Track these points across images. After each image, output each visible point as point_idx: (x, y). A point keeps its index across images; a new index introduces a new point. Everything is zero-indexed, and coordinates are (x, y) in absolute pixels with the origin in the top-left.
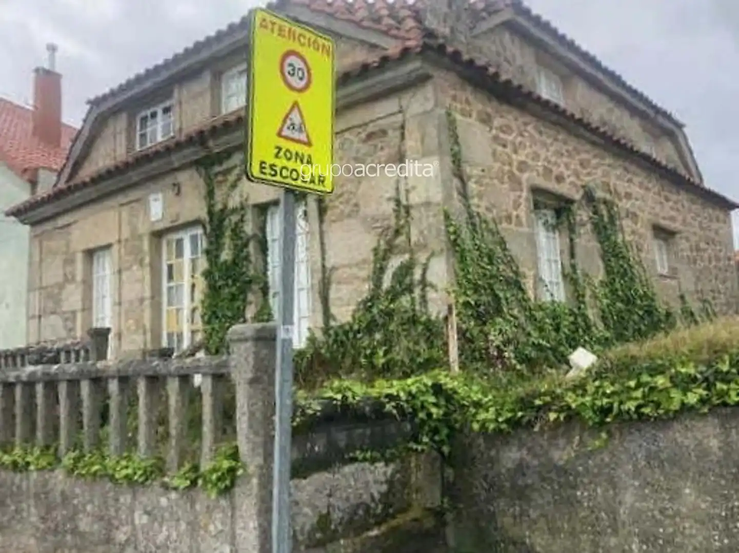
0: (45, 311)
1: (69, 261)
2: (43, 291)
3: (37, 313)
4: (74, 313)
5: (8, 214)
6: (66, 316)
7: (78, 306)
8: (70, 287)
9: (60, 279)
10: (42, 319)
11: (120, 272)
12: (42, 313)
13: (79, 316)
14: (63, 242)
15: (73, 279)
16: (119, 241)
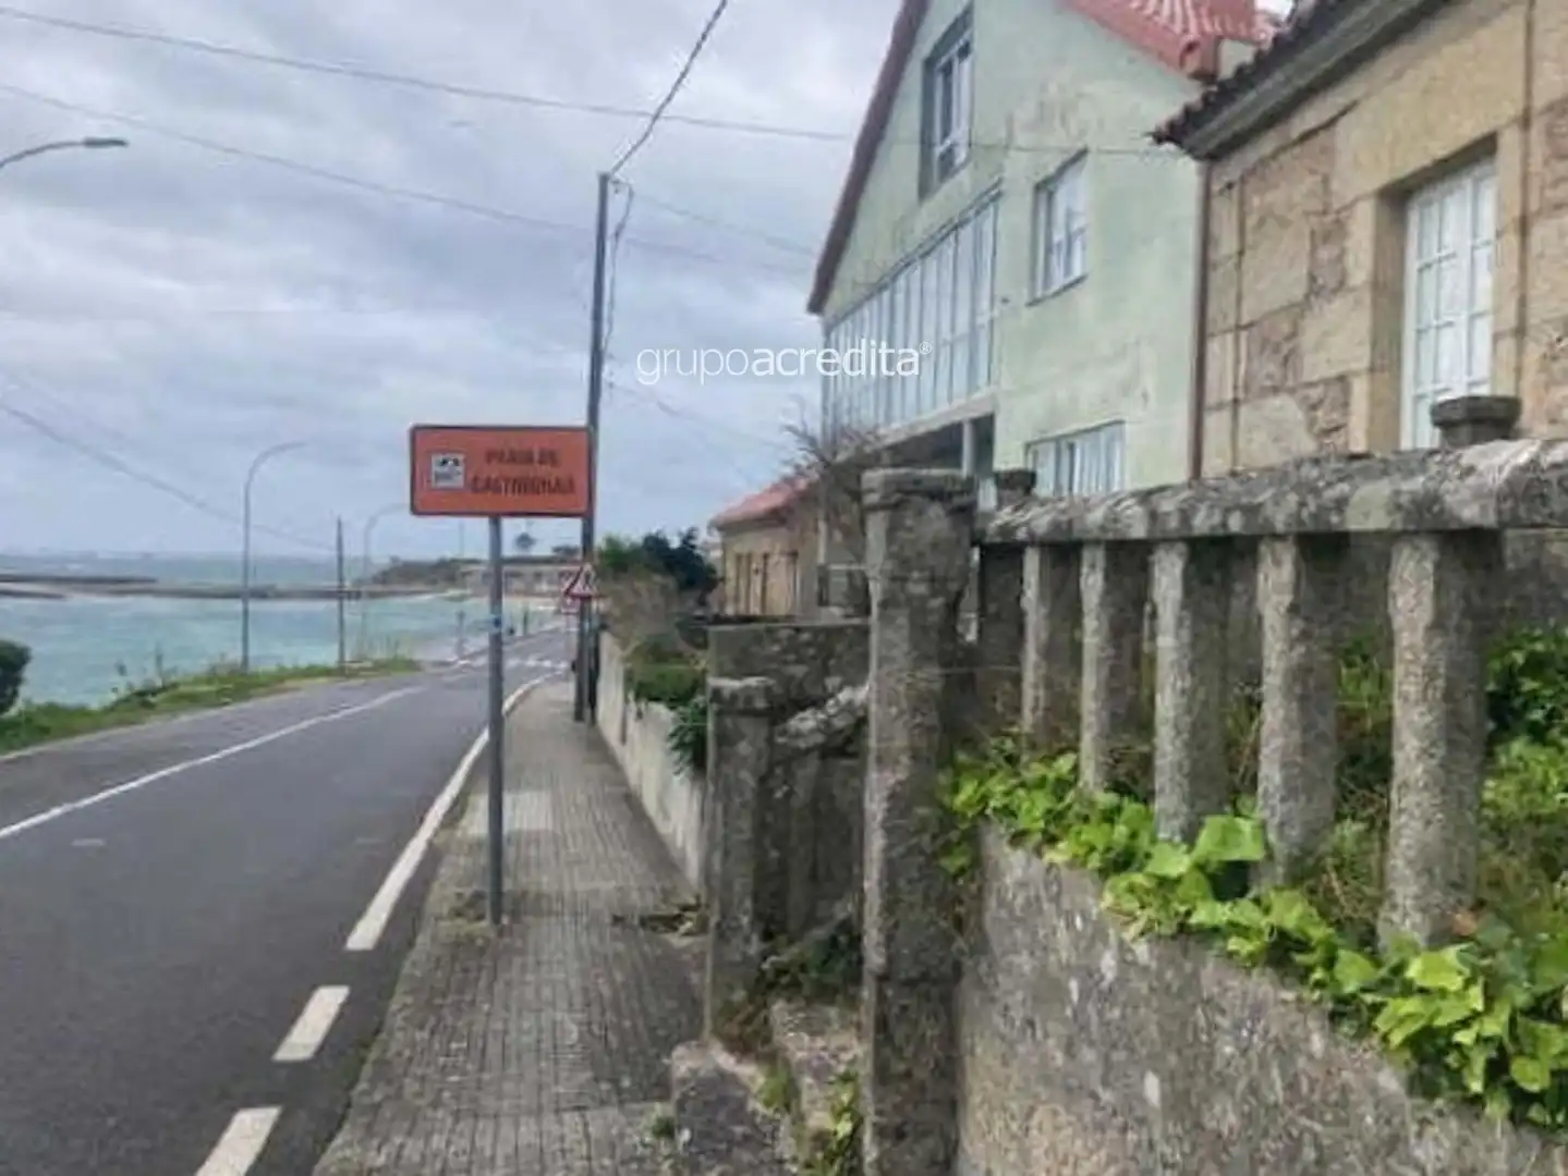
0: (1247, 388)
1: (1332, 230)
2: (1244, 335)
3: (1229, 396)
4: (1342, 380)
5: (1159, 138)
6: (1315, 394)
7: (1360, 359)
8: (1334, 310)
9: (1299, 292)
10: (1244, 411)
11: (1524, 226)
12: (1241, 395)
13: (1360, 389)
14: (1311, 182)
15: (1341, 285)
16: (1525, 121)
